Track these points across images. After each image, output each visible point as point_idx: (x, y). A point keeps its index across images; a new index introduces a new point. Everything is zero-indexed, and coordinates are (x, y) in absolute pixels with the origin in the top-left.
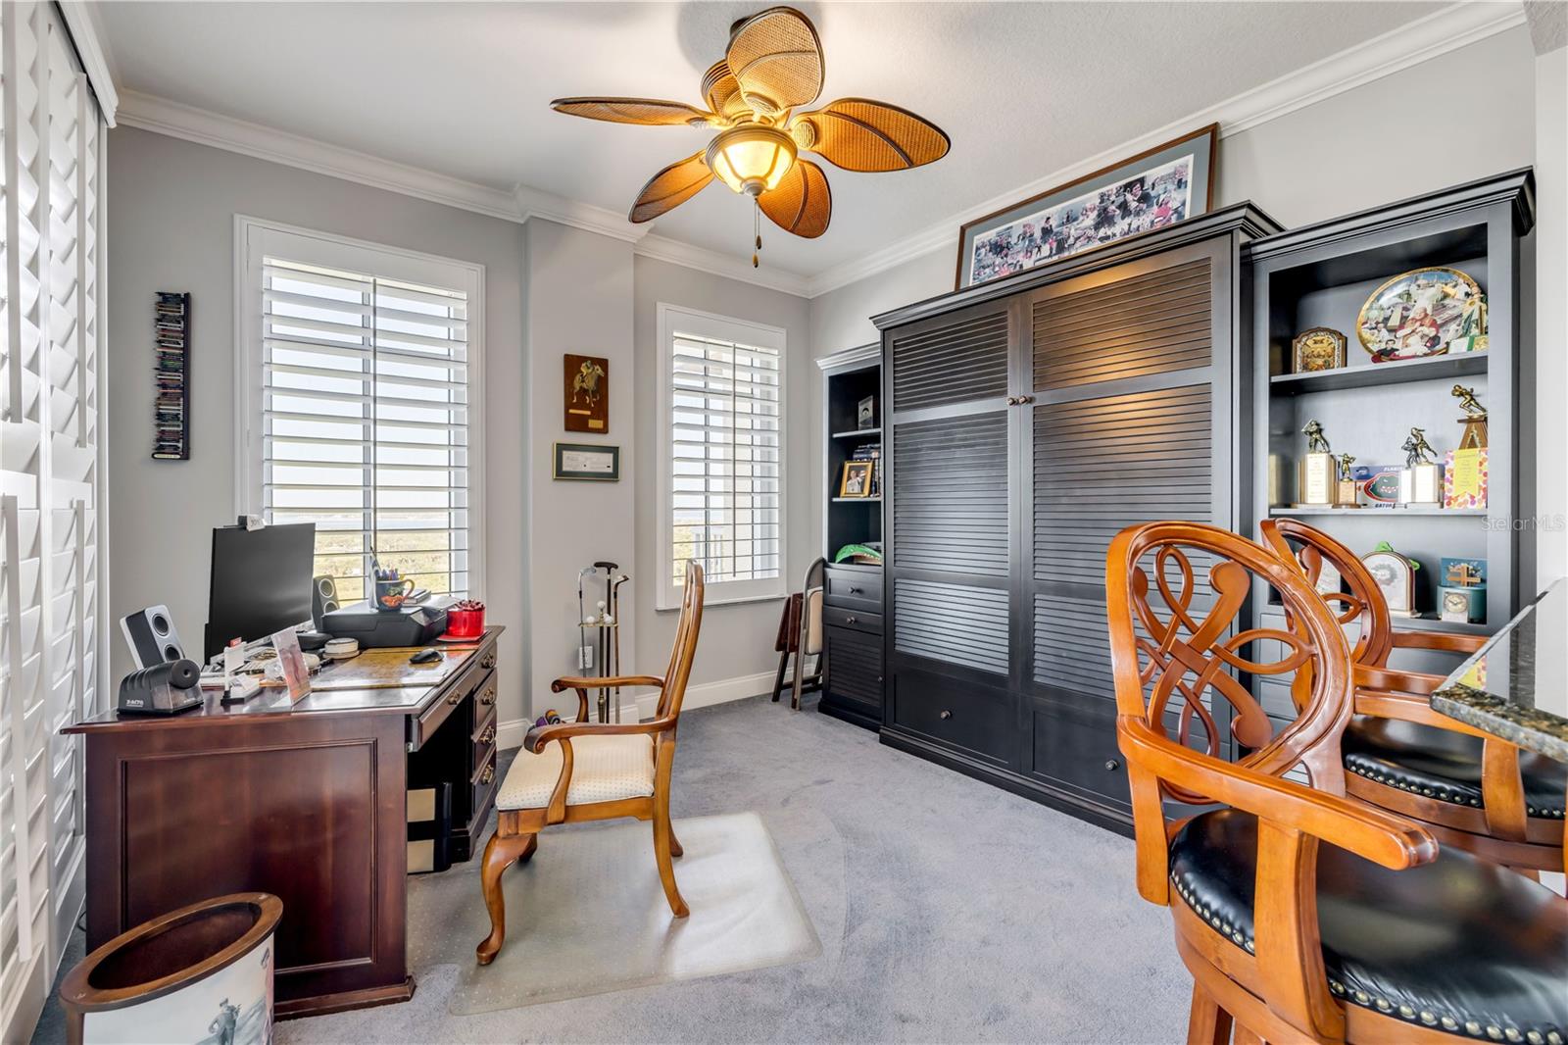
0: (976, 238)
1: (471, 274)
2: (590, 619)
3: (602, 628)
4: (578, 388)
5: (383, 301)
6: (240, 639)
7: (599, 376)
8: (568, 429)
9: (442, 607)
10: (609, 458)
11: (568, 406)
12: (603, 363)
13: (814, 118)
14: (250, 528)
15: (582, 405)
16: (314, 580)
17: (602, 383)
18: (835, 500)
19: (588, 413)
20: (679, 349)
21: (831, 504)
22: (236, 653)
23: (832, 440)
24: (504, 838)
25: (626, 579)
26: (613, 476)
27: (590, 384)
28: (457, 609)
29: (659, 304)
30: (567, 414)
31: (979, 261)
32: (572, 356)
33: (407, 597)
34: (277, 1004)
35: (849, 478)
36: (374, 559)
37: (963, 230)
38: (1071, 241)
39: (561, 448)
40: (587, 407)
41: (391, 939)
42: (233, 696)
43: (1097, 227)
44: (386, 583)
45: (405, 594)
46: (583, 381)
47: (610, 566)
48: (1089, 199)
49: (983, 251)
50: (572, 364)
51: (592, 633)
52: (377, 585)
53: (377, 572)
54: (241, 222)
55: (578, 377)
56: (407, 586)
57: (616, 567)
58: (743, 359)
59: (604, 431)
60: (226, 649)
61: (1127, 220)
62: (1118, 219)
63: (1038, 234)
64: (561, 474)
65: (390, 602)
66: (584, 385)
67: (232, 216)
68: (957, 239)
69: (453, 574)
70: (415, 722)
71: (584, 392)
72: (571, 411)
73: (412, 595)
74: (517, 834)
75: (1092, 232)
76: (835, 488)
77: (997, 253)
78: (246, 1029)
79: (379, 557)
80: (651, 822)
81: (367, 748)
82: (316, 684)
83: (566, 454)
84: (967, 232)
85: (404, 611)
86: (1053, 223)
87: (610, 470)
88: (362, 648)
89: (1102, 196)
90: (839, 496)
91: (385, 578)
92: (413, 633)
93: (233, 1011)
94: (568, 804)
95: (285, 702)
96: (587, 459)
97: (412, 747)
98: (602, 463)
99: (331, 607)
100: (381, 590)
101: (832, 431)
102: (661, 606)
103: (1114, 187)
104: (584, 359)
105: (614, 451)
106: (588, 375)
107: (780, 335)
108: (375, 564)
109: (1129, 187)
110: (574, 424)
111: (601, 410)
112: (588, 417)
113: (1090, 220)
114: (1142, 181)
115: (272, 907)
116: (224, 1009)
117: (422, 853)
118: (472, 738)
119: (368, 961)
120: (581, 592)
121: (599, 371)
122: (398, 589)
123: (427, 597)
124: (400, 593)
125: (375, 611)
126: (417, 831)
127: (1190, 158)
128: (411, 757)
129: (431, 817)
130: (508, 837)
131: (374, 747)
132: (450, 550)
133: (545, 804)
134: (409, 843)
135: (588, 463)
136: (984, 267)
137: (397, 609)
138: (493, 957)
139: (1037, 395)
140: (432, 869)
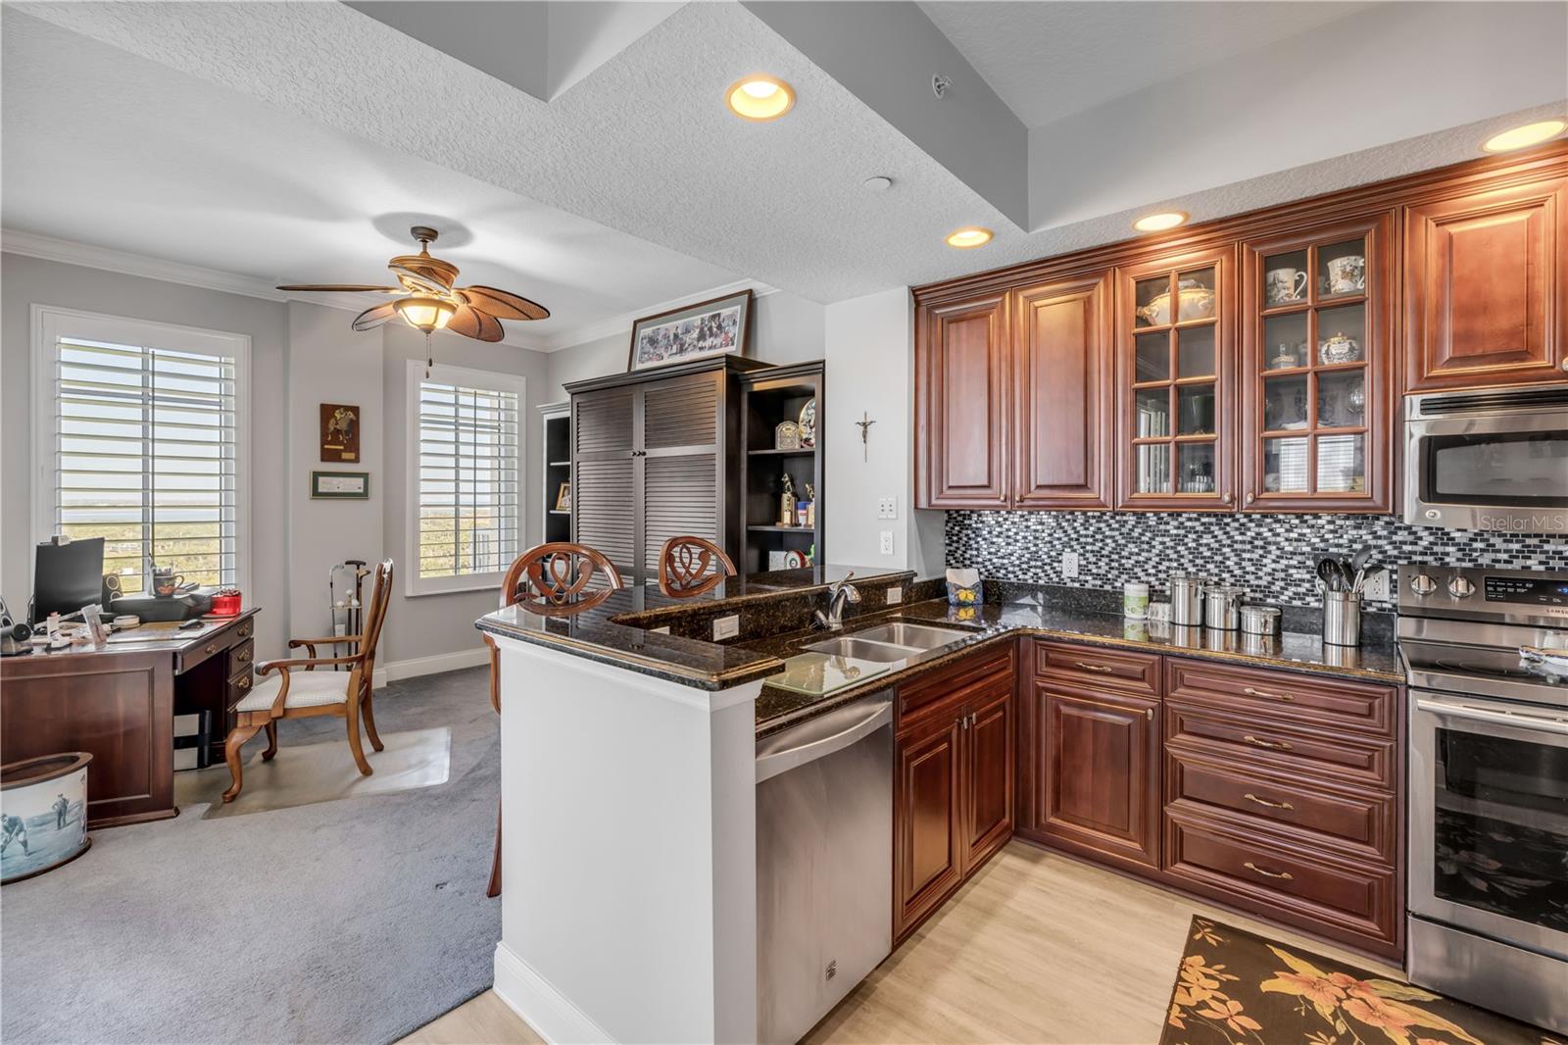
0: (642, 331)
1: (239, 342)
2: (340, 604)
3: (350, 610)
4: (332, 429)
5: (160, 366)
6: (56, 613)
7: (351, 420)
8: (323, 459)
9: (206, 594)
10: (361, 481)
11: (324, 442)
12: (355, 410)
13: (464, 292)
14: (60, 544)
15: (336, 441)
16: (104, 579)
17: (354, 426)
18: (551, 512)
19: (342, 447)
20: (424, 396)
21: (548, 514)
22: (53, 622)
23: (549, 468)
24: (242, 728)
25: (368, 572)
26: (364, 495)
27: (343, 426)
28: (219, 596)
29: (408, 361)
30: (323, 450)
31: (642, 348)
32: (327, 405)
33: (178, 588)
34: (91, 803)
35: (563, 496)
36: (151, 561)
37: (636, 323)
38: (686, 346)
39: (316, 475)
40: (341, 443)
41: (162, 783)
42: (52, 646)
43: (699, 340)
44: (160, 579)
45: (176, 585)
46: (337, 424)
47: (358, 564)
48: (694, 321)
49: (644, 341)
50: (327, 411)
51: (342, 614)
52: (154, 579)
53: (154, 571)
54: (36, 310)
55: (332, 421)
56: (178, 581)
57: (364, 564)
58: (481, 402)
59: (357, 460)
60: (48, 618)
61: (712, 339)
62: (707, 337)
63: (672, 337)
64: (316, 494)
65: (165, 591)
66: (338, 427)
67: (29, 305)
68: (632, 329)
69: (223, 572)
70: (179, 658)
71: (337, 432)
72: (326, 447)
73: (182, 586)
74: (251, 725)
75: (696, 343)
76: (552, 503)
77: (652, 345)
78: (73, 813)
79: (156, 559)
80: (345, 719)
81: (146, 674)
82: (108, 640)
83: (321, 479)
84: (638, 325)
85: (176, 597)
86: (680, 331)
87: (361, 491)
88: (142, 622)
89: (702, 319)
90: (555, 509)
91: (161, 575)
92: (183, 612)
93: (65, 802)
94: (286, 707)
95: (91, 648)
96: (340, 482)
97: (177, 673)
98: (356, 485)
99: (116, 596)
100: (157, 582)
101: (549, 462)
102: (409, 593)
103: (707, 315)
104: (338, 407)
105: (365, 476)
106: (341, 420)
107: (520, 382)
108: (153, 565)
109: (714, 317)
110: (327, 456)
111: (353, 445)
112: (341, 451)
113: (695, 334)
114: (719, 315)
115: (86, 757)
116: (61, 799)
117: (187, 757)
118: (229, 681)
119: (147, 796)
120: (331, 584)
121: (351, 415)
122: (171, 582)
123: (197, 587)
124: (173, 585)
125: (153, 597)
126: (182, 743)
127: (739, 307)
128: (177, 679)
129: (196, 733)
130: (244, 727)
131: (151, 673)
132: (221, 553)
133: (270, 707)
134: (176, 751)
135: (340, 486)
136: (645, 353)
137: (170, 596)
138: (234, 798)
139: (647, 451)
140: (196, 766)
